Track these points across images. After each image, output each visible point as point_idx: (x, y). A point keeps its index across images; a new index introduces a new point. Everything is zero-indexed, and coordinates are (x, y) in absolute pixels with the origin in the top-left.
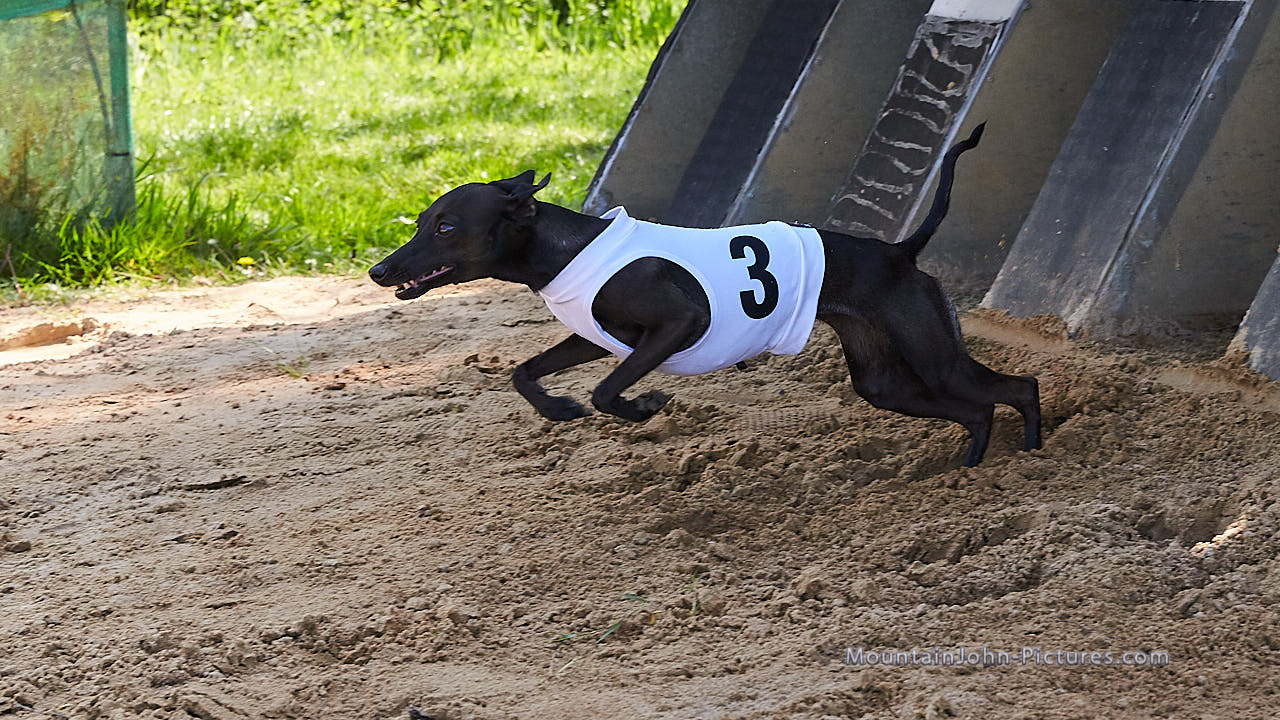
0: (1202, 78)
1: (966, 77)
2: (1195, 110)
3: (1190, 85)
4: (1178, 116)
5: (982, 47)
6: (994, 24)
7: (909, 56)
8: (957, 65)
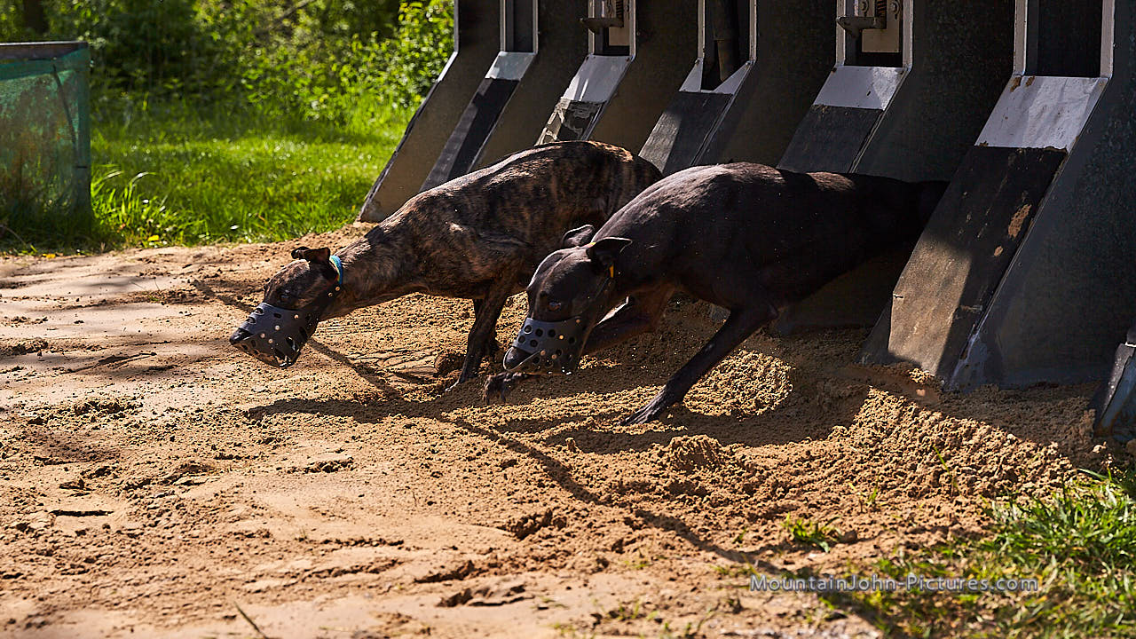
1: (579, 136)
5: (589, 118)
6: (597, 105)
7: (549, 123)
8: (574, 129)
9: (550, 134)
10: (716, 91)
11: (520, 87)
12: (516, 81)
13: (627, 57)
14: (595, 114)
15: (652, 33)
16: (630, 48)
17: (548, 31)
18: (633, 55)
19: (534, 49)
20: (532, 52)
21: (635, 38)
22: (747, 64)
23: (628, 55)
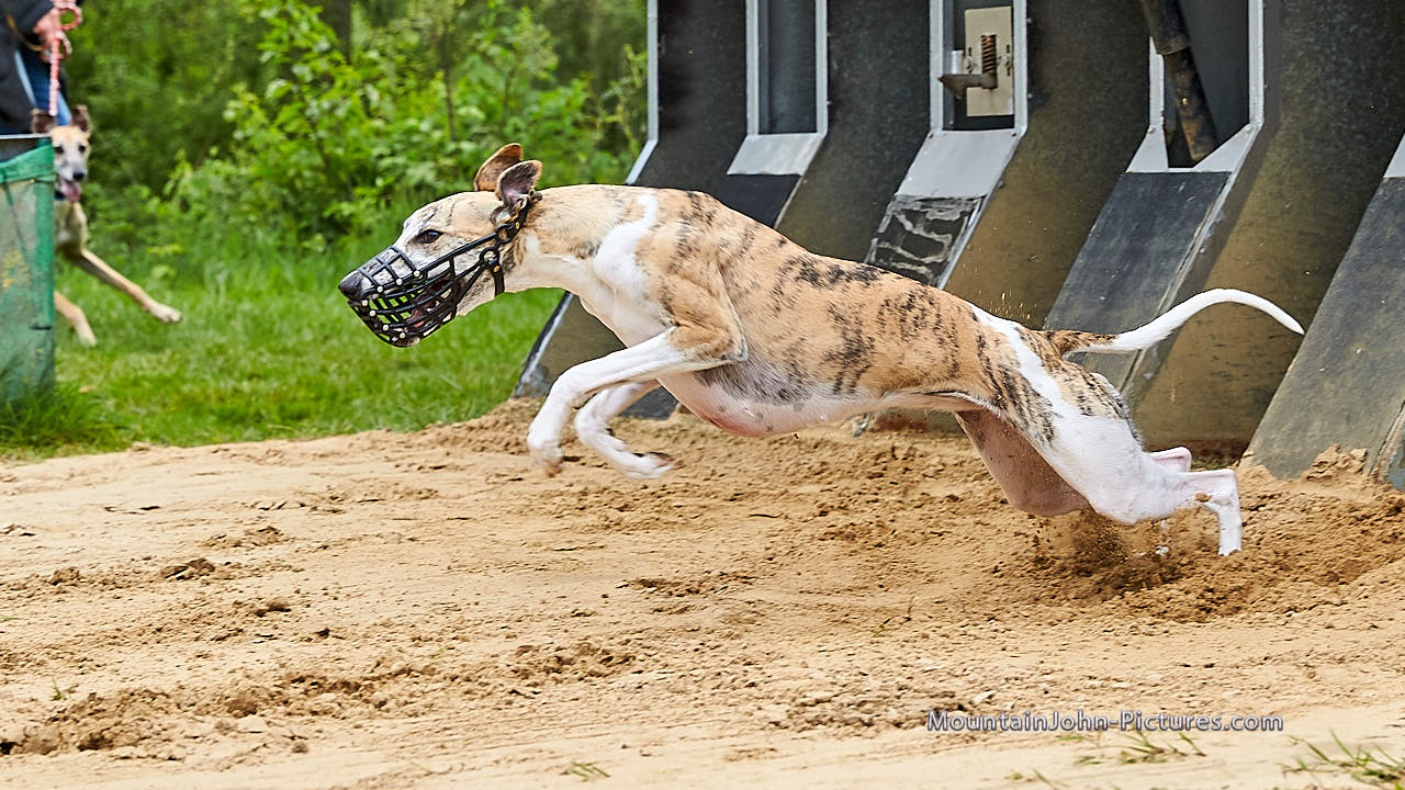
0: (1196, 235)
1: (946, 246)
2: (1190, 262)
3: (1183, 241)
4: (1174, 268)
5: (960, 221)
6: (972, 200)
7: (882, 230)
8: (934, 236)
9: (887, 245)
10: (1198, 169)
11: (802, 185)
12: (798, 176)
13: (1012, 131)
14: (971, 213)
15: (1048, 96)
16: (1016, 118)
17: (840, 101)
18: (1021, 127)
19: (818, 127)
20: (815, 131)
21: (1025, 103)
22: (1247, 128)
23: (1012, 127)
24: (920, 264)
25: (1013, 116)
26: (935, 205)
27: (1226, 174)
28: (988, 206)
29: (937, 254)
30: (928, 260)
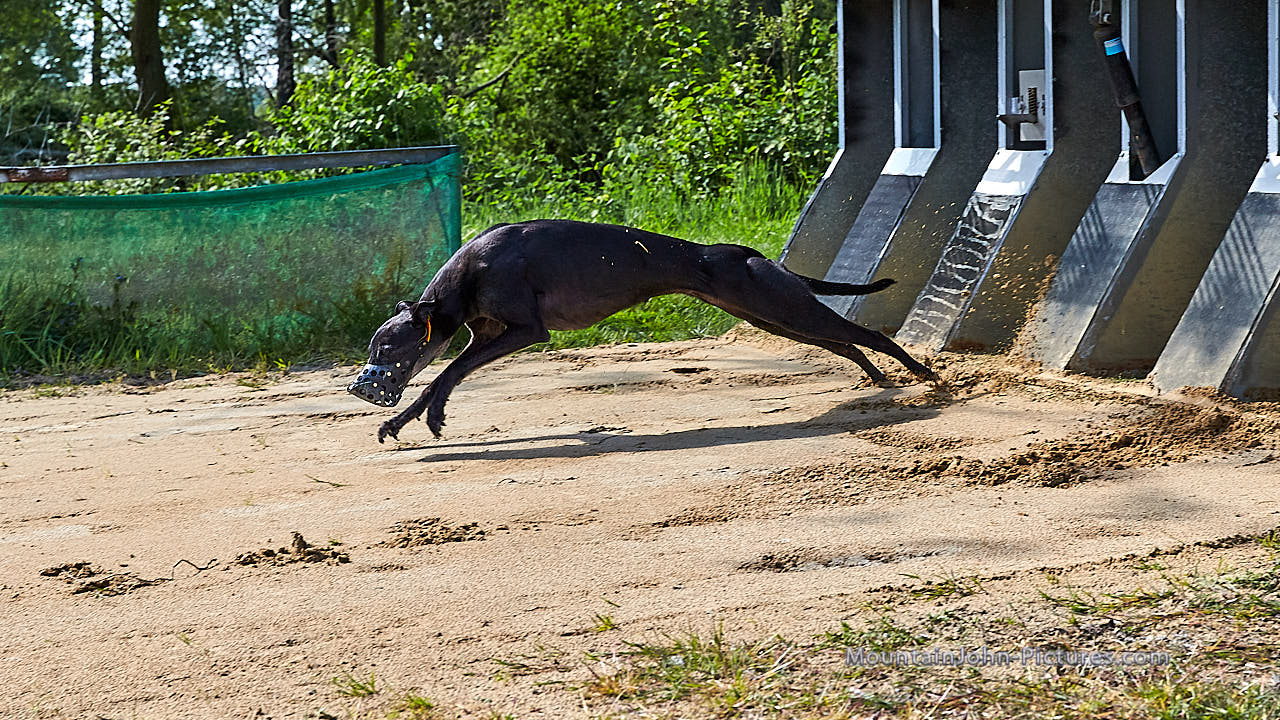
1: (1000, 228)
2: (1135, 244)
4: (1125, 248)
5: (1009, 210)
6: (1017, 197)
7: (965, 215)
8: (993, 221)
9: (967, 226)
10: (1145, 182)
11: (924, 182)
12: (920, 177)
13: (1044, 152)
14: (1015, 207)
15: (1068, 128)
16: (1047, 143)
17: (949, 127)
18: (1050, 150)
19: (935, 145)
20: (933, 147)
21: (1052, 133)
22: (1176, 156)
23: (1044, 149)
24: (985, 239)
25: (1045, 142)
26: (996, 199)
27: (1161, 186)
28: (1026, 201)
29: (993, 233)
30: (988, 237)
